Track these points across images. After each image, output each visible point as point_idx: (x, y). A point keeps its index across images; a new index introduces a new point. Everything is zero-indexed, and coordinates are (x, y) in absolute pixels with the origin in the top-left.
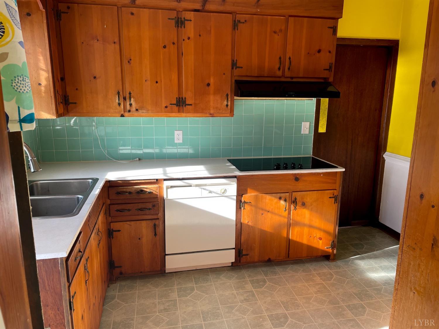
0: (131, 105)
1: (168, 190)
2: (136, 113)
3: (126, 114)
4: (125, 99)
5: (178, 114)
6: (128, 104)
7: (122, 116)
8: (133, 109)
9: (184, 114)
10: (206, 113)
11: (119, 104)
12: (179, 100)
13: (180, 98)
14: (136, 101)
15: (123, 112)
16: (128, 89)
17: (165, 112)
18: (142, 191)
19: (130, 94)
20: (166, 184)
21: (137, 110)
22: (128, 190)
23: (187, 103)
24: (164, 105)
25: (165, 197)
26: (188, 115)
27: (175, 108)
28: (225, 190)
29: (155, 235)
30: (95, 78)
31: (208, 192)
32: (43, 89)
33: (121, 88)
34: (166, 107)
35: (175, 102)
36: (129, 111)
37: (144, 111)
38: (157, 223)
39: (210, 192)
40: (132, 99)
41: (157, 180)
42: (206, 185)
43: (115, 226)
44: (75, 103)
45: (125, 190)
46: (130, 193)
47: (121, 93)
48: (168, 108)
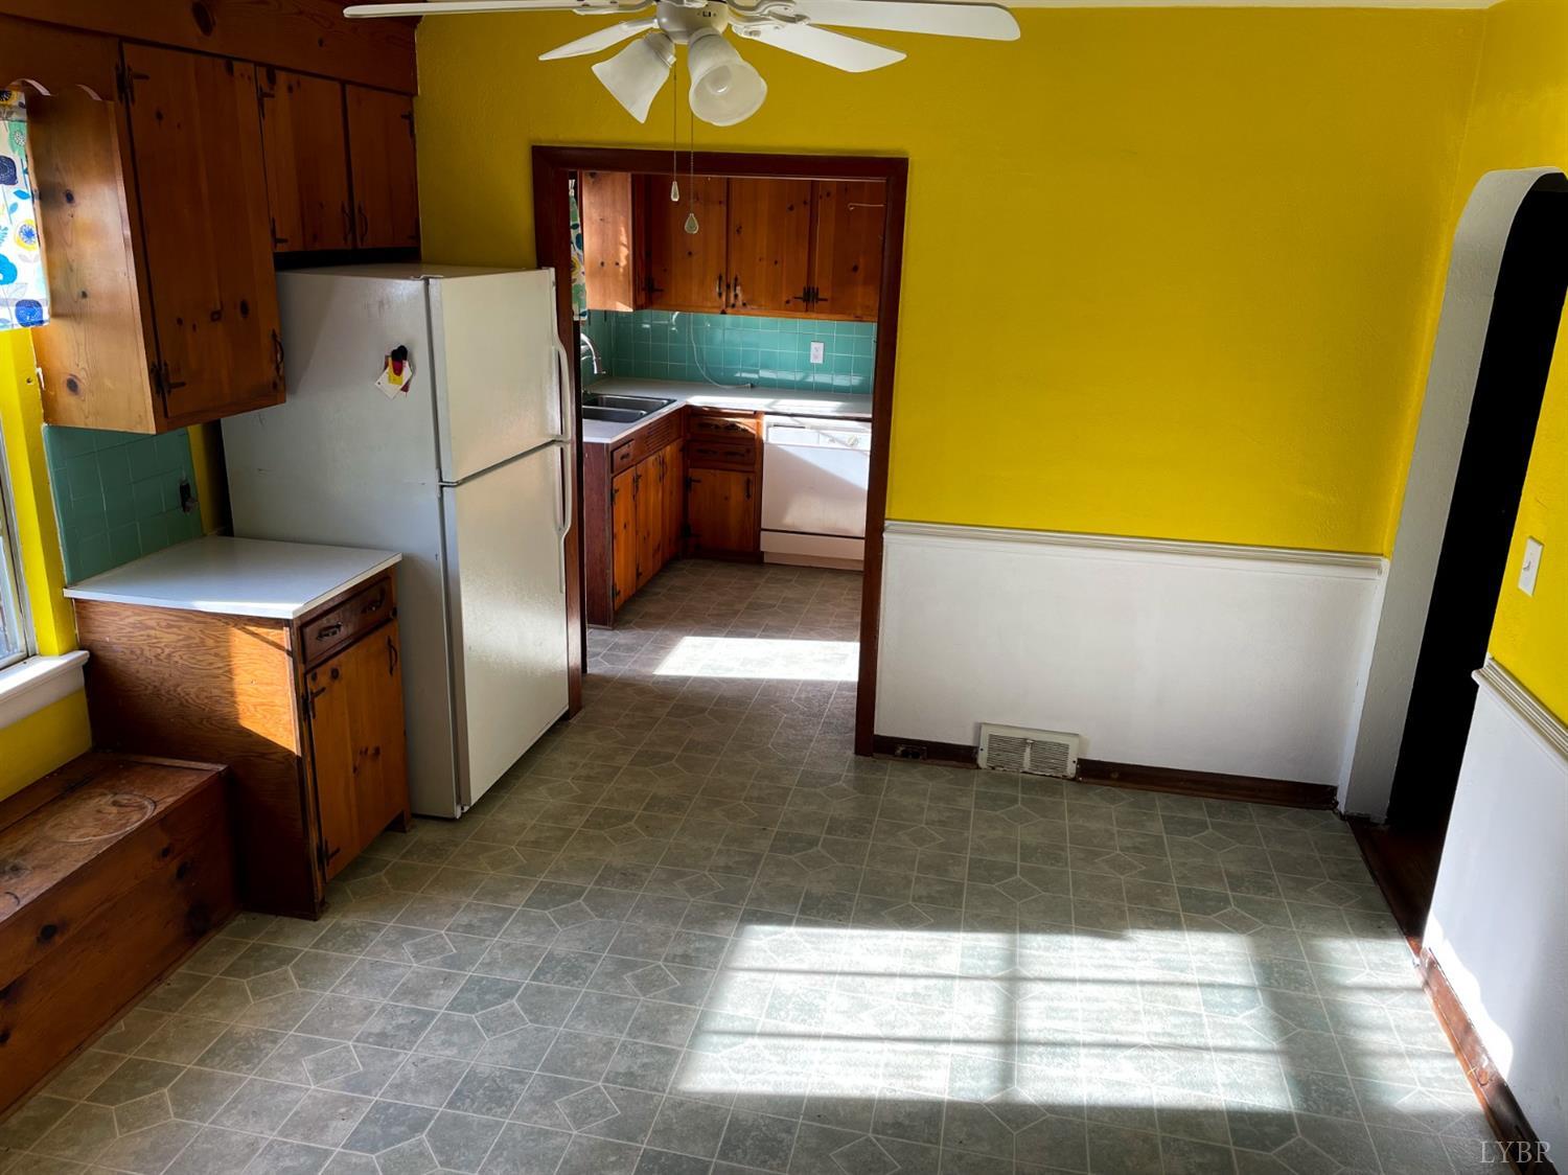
0: (736, 296)
1: (770, 429)
2: (743, 311)
3: (729, 310)
4: (728, 286)
5: (803, 314)
6: (732, 295)
7: (724, 312)
8: (740, 303)
9: (814, 315)
10: (850, 314)
11: (720, 295)
12: (809, 291)
13: (809, 289)
14: (743, 291)
15: (724, 307)
16: (733, 272)
17: (787, 310)
18: (733, 426)
19: (736, 279)
20: (767, 419)
21: (744, 304)
22: (715, 423)
23: (820, 296)
24: (785, 299)
25: (764, 438)
26: (822, 316)
27: (802, 305)
28: (856, 440)
29: (748, 496)
30: (690, 254)
31: (828, 439)
32: (621, 270)
33: (725, 270)
34: (788, 302)
35: (801, 294)
36: (733, 306)
37: (755, 307)
38: (751, 478)
39: (833, 440)
40: (738, 288)
41: (755, 412)
42: (826, 429)
43: (695, 473)
44: (662, 290)
45: (710, 422)
46: (717, 427)
47: (724, 278)
48: (791, 304)
